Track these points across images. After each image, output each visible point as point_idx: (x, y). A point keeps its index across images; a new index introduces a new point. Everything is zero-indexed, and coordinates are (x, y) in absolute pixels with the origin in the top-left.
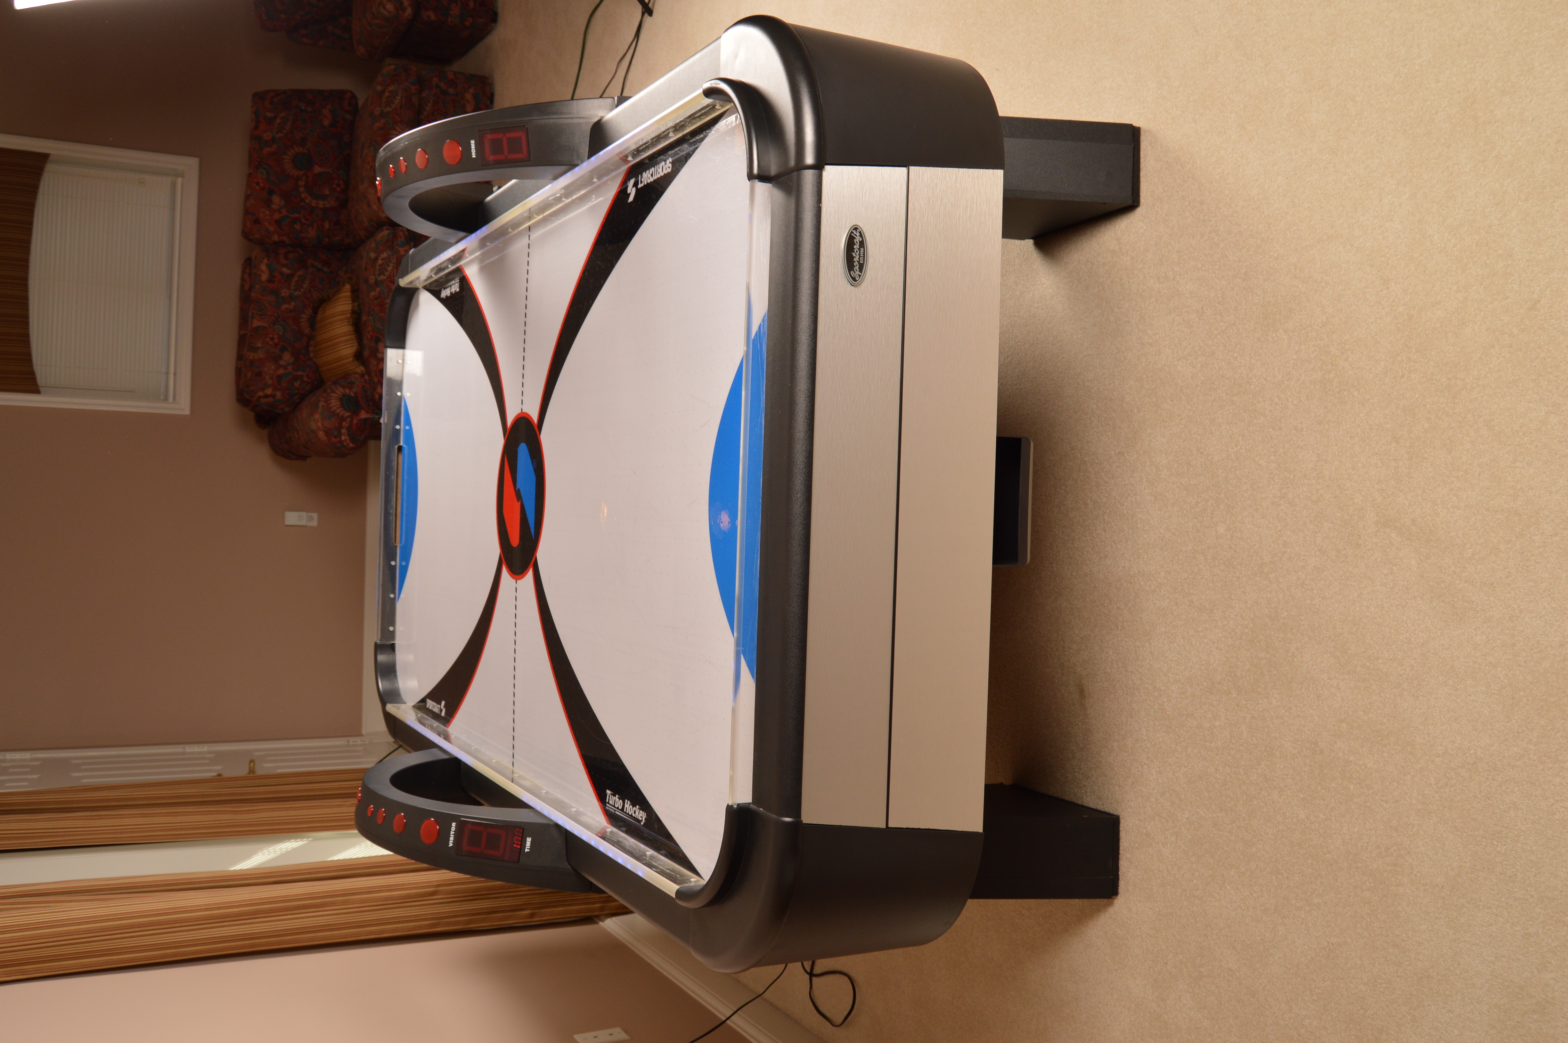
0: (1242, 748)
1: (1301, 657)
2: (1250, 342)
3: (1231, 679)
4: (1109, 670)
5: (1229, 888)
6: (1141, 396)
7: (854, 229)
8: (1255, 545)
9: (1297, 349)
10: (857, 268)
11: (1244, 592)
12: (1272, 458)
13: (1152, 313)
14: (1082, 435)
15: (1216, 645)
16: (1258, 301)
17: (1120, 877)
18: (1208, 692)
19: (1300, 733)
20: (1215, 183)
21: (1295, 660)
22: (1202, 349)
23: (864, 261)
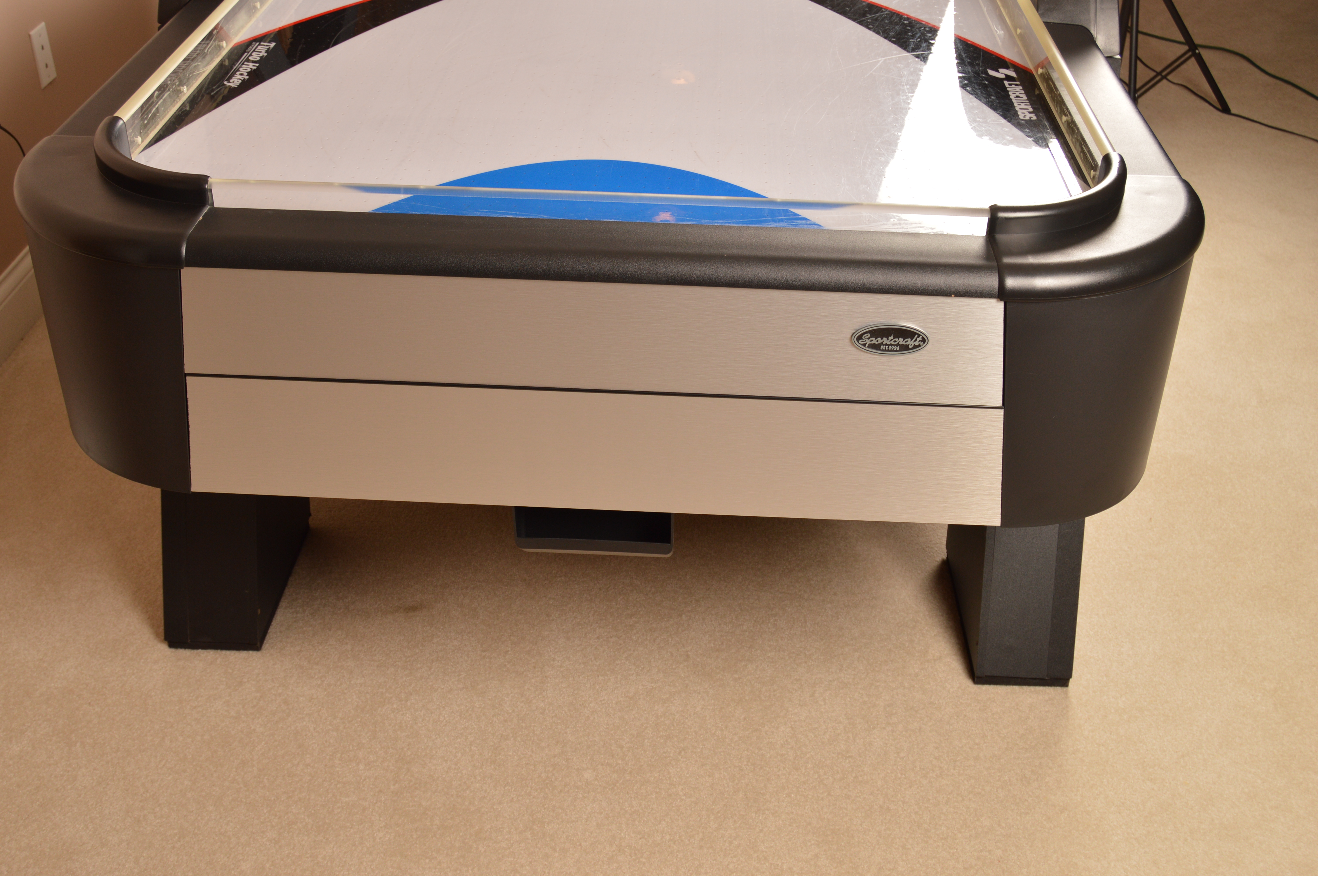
0: (330, 795)
1: (430, 868)
2: (806, 813)
3: (412, 784)
4: (435, 640)
5: (170, 778)
6: (753, 682)
7: (923, 338)
8: (566, 815)
9: (794, 869)
10: (874, 341)
11: (512, 801)
12: (668, 837)
13: (850, 697)
14: (713, 612)
15: (453, 767)
16: (855, 823)
17: (195, 651)
18: (399, 756)
19: (341, 865)
20: (999, 774)
21: (427, 861)
22: (802, 756)
23: (883, 350)
